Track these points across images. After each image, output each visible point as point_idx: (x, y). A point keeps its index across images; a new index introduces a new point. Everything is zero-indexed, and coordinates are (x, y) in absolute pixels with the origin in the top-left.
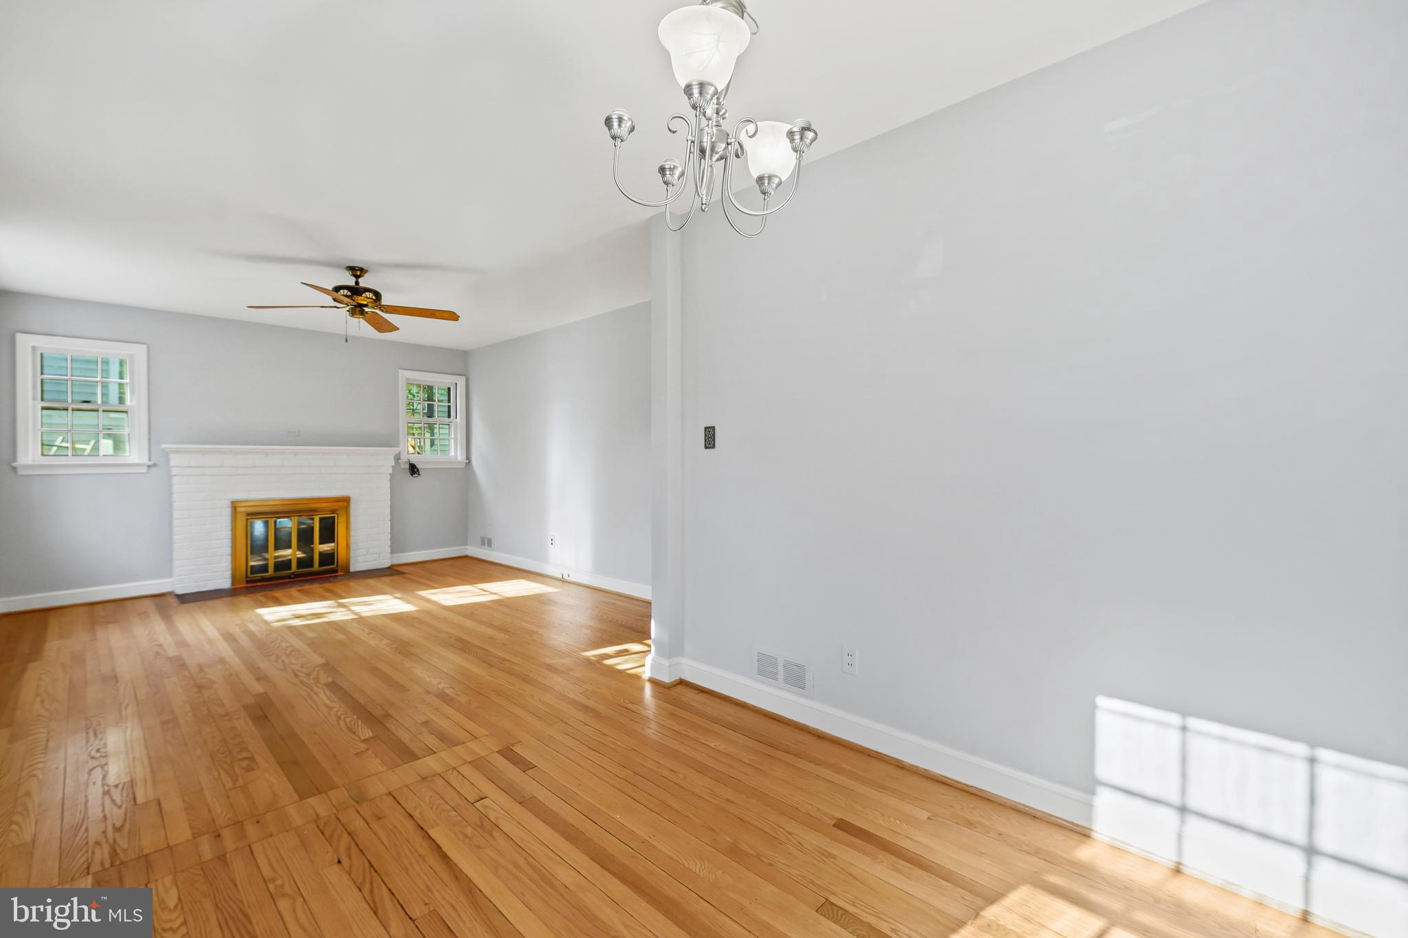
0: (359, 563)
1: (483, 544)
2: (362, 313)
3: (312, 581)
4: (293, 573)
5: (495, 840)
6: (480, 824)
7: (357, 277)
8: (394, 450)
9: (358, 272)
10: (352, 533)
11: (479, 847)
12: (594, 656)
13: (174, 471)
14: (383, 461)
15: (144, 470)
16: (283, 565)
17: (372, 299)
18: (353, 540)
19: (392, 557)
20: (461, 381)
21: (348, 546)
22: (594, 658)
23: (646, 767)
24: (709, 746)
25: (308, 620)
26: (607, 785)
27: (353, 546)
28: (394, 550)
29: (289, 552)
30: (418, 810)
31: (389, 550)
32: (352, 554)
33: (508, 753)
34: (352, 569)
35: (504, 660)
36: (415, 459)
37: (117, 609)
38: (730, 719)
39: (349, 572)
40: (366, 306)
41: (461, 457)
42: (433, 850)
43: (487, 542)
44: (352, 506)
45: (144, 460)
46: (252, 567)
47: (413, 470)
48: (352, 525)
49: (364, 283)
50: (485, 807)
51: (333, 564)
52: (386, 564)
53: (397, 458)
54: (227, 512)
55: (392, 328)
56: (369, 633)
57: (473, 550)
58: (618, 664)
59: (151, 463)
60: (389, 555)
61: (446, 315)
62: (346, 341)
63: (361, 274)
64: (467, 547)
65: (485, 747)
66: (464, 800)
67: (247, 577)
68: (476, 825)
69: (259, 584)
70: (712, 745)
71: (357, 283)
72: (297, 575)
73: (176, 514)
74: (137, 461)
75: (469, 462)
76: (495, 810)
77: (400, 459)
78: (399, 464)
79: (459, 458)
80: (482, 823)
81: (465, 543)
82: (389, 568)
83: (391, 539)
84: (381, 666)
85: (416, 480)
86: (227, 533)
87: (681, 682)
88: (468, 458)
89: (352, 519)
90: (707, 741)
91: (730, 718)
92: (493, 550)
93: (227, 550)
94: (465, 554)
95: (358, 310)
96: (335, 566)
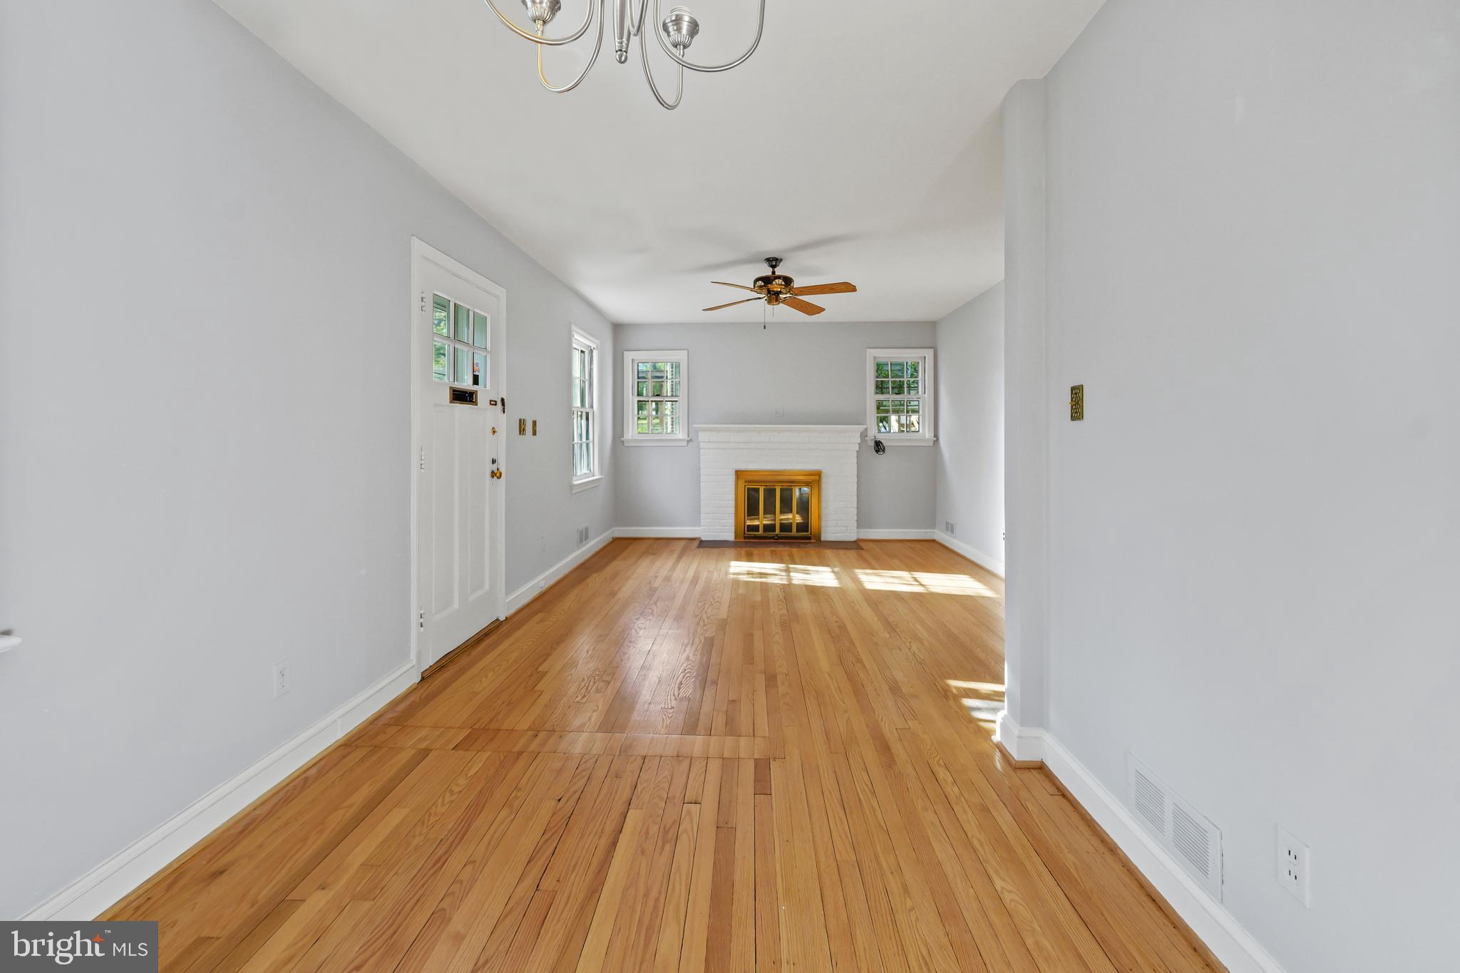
0: (829, 534)
1: (947, 529)
2: (777, 300)
3: (790, 544)
4: (777, 535)
5: (661, 854)
6: (667, 829)
7: (774, 267)
8: (862, 428)
9: (773, 262)
10: (823, 505)
11: (643, 852)
12: (958, 688)
13: (702, 445)
14: (849, 438)
15: (685, 444)
16: (786, 527)
17: (781, 285)
18: (824, 512)
19: (858, 532)
20: (929, 354)
21: (819, 517)
22: (954, 691)
23: (878, 863)
24: (992, 883)
25: (753, 578)
26: (814, 857)
27: (823, 518)
28: (860, 524)
29: (790, 516)
30: (645, 785)
31: (855, 524)
32: (823, 524)
33: (762, 768)
34: (823, 538)
35: (859, 661)
36: (880, 437)
37: (660, 545)
38: (1069, 859)
39: (820, 541)
40: (780, 292)
41: (928, 434)
42: (614, 831)
43: (950, 528)
44: (824, 480)
45: (685, 437)
46: (748, 526)
47: (879, 447)
48: (823, 498)
49: (779, 271)
50: (689, 813)
51: (808, 532)
52: (853, 538)
53: (864, 435)
54: (733, 478)
55: (819, 310)
56: (781, 600)
57: (940, 535)
58: (979, 709)
59: (689, 439)
60: (856, 529)
61: (843, 287)
62: (765, 328)
63: (776, 263)
64: (935, 531)
65: (749, 749)
66: (683, 795)
67: (744, 533)
68: (665, 828)
69: (752, 540)
70: (999, 884)
71: (774, 273)
72: (780, 538)
73: (702, 478)
74: (681, 438)
75: (938, 439)
76: (692, 822)
77: (867, 436)
78: (866, 441)
79: (927, 436)
80: (669, 830)
81: (933, 525)
82: (855, 542)
83: (858, 514)
84: (758, 634)
85: (881, 458)
86: (732, 497)
87: (1041, 768)
88: (936, 435)
89: (824, 493)
90: (996, 872)
91: (1070, 856)
92: (955, 538)
93: (732, 510)
94: (933, 538)
95: (774, 297)
96: (809, 533)
